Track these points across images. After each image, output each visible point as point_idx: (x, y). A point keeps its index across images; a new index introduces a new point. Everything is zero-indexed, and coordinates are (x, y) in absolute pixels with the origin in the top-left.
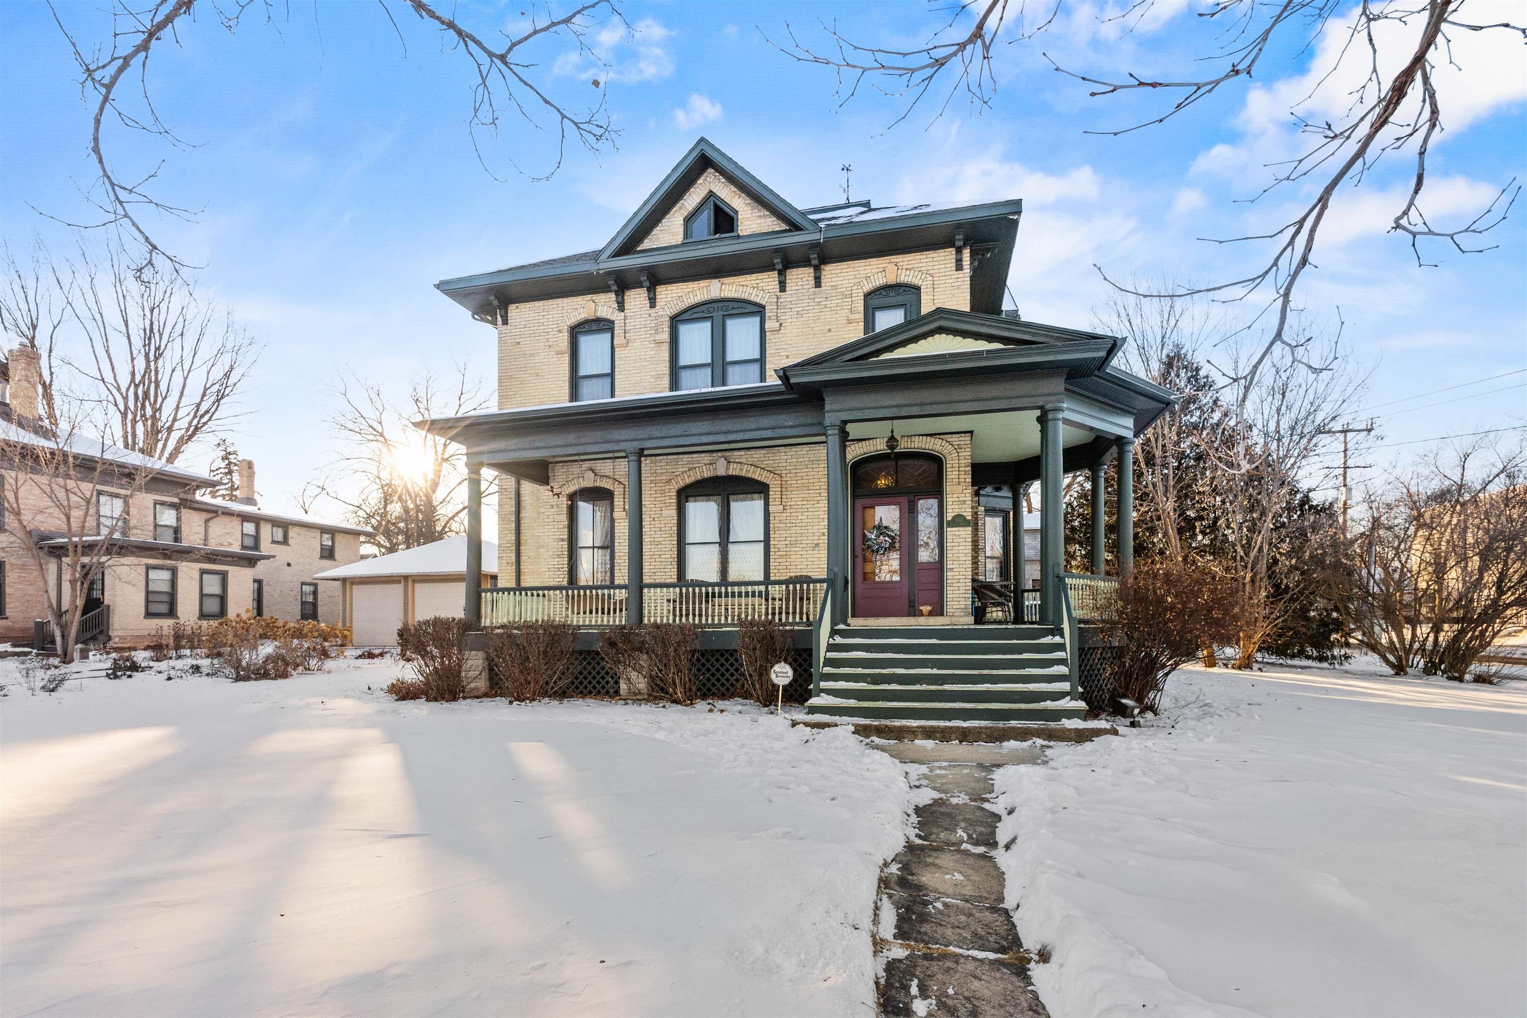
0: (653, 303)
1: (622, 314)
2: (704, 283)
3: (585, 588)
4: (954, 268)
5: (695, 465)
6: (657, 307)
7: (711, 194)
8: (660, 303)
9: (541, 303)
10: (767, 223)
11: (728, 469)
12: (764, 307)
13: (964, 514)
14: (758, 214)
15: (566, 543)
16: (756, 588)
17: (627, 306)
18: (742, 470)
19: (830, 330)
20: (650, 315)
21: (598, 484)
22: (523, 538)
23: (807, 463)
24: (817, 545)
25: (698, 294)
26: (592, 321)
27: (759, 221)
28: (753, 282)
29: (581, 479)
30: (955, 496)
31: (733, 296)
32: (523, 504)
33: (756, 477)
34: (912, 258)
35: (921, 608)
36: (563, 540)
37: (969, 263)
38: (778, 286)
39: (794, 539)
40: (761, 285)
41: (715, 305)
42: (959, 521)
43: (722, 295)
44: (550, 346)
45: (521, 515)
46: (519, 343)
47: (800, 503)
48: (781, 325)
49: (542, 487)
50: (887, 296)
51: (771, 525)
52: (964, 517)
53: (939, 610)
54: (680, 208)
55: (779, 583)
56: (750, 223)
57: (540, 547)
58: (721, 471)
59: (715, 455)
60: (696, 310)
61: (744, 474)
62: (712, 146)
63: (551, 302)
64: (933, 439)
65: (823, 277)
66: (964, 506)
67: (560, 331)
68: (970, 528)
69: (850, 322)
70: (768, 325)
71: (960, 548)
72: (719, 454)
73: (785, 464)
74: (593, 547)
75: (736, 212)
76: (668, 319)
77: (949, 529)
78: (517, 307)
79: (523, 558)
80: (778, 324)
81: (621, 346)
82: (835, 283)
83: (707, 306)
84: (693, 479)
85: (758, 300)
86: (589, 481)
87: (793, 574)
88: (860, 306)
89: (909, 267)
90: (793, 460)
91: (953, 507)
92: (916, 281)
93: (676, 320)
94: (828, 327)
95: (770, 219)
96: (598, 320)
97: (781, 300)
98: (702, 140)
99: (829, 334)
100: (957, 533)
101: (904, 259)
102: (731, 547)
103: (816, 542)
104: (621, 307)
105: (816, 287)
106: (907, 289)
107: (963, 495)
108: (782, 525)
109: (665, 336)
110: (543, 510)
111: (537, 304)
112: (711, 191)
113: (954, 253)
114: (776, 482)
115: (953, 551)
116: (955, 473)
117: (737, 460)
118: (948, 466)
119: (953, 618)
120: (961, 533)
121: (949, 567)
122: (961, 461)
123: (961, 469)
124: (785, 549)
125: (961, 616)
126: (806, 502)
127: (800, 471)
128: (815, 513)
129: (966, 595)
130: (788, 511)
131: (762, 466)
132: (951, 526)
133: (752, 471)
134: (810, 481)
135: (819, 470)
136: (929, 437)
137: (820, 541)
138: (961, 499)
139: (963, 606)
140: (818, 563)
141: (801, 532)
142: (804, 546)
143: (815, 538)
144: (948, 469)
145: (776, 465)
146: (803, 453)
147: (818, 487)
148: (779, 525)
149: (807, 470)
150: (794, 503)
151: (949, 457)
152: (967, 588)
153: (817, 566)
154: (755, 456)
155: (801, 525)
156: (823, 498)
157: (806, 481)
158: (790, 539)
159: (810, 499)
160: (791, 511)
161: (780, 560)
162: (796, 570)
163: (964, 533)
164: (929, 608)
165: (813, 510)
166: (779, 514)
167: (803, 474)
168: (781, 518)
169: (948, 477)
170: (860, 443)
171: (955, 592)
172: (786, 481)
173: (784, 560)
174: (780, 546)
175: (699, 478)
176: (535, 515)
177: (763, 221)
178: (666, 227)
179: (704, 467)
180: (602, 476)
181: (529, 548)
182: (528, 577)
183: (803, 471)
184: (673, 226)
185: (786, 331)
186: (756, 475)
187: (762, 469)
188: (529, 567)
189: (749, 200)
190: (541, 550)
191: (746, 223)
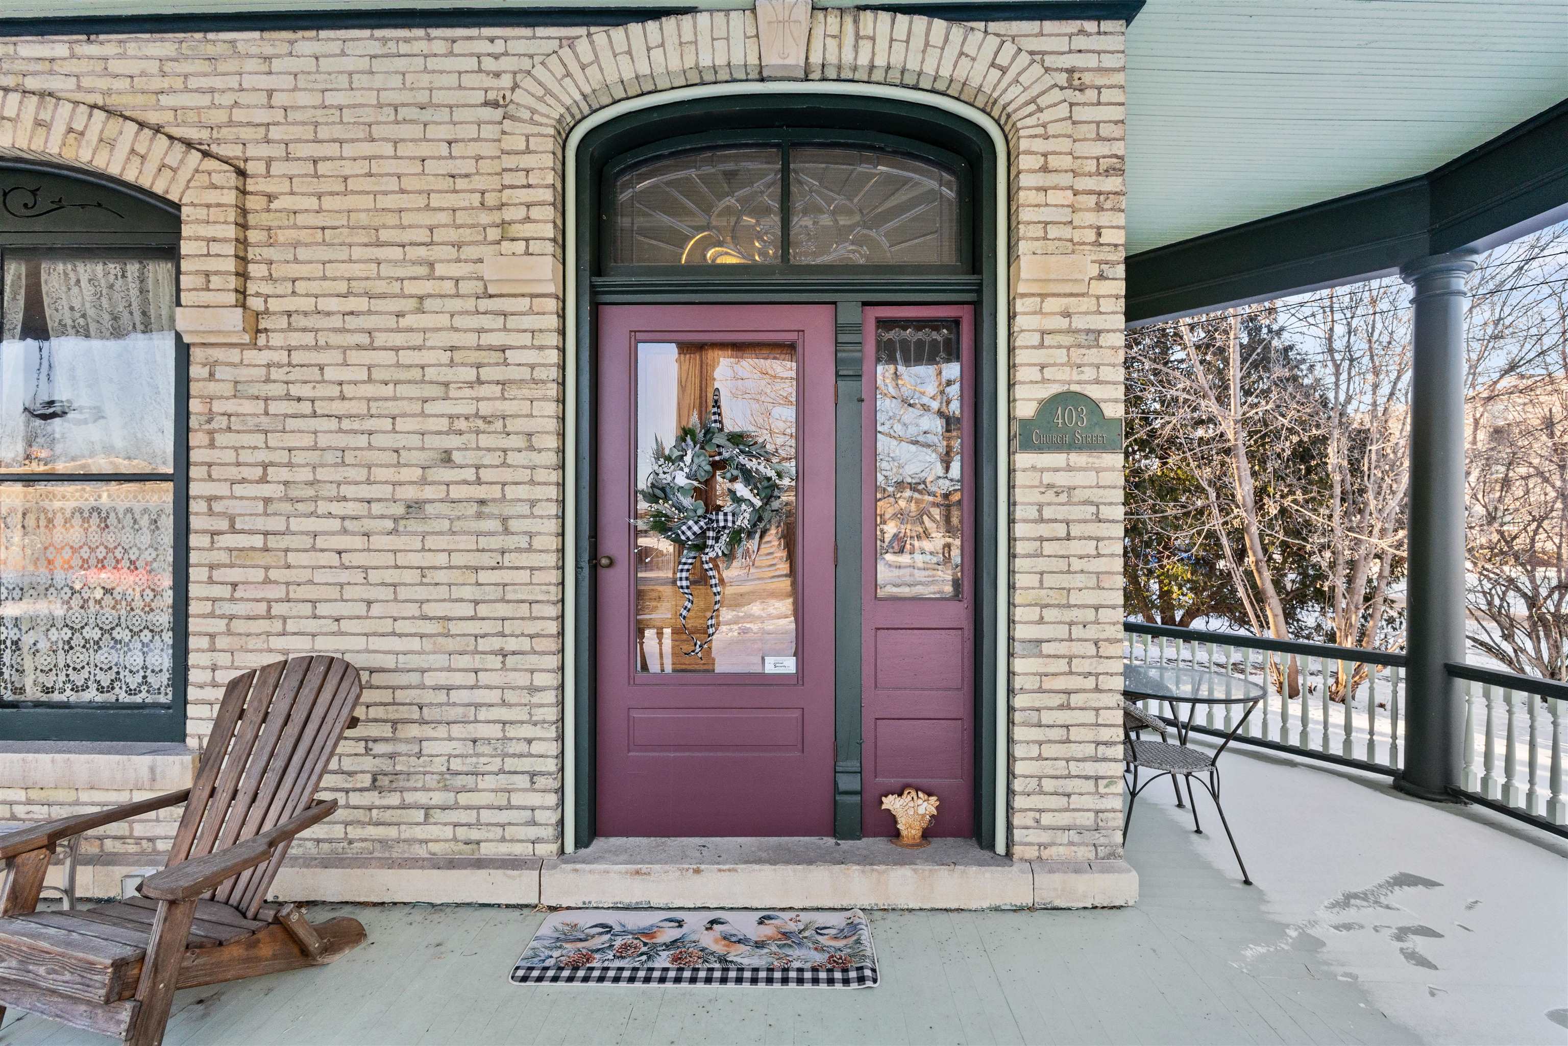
13: (1094, 392)
18: (39, 123)
23: (368, 115)
24: (414, 507)
30: (1052, 304)
39: (305, 474)
42: (1064, 423)
47: (333, 304)
51: (195, 405)
52: (1094, 406)
53: (973, 824)
66: (1093, 355)
68: (1118, 459)
71: (1075, 547)
73: (262, 116)
77: (1023, 460)
90: (303, 99)
91: (1039, 356)
100: (1061, 479)
103: (410, 493)
108: (248, 407)
114: (212, 197)
115: (1042, 564)
116: (1054, 197)
117: (31, 83)
118: (1025, 162)
119: (1043, 879)
120: (1078, 479)
121: (1021, 632)
122: (1083, 149)
123: (1083, 183)
124: (260, 523)
125: (1077, 868)
126: (361, 304)
127: (332, 150)
128: (407, 357)
129: (1103, 769)
130: (277, 339)
131: (153, 118)
132: (1028, 445)
133: (93, 135)
134: (385, 202)
135: (424, 150)
136: (939, 25)
137: (429, 492)
138: (1079, 323)
139: (1087, 819)
140: (421, 593)
141: (342, 441)
142: (351, 508)
143: (408, 474)
144: (1025, 180)
145: (220, 116)
146: (349, 64)
147: (422, 235)
148: (230, 406)
149: (367, 149)
150: (306, 304)
151: (1027, 125)
152: (1105, 734)
153: (412, 610)
154: (115, 66)
155: (338, 407)
156: (448, 287)
157: (366, 202)
158: (284, 474)
159: (380, 287)
160: (295, 339)
161: (235, 575)
162: (311, 625)
163: (1090, 478)
164: (927, 806)
165: (398, 339)
166: (234, 355)
167: (349, 168)
168: (244, 374)
169: (1025, 215)
170: (618, 33)
171: (1049, 751)
172: (270, 197)
173: (259, 575)
174: (236, 507)
183: (348, 149)
186: (117, 156)
187: (147, 128)
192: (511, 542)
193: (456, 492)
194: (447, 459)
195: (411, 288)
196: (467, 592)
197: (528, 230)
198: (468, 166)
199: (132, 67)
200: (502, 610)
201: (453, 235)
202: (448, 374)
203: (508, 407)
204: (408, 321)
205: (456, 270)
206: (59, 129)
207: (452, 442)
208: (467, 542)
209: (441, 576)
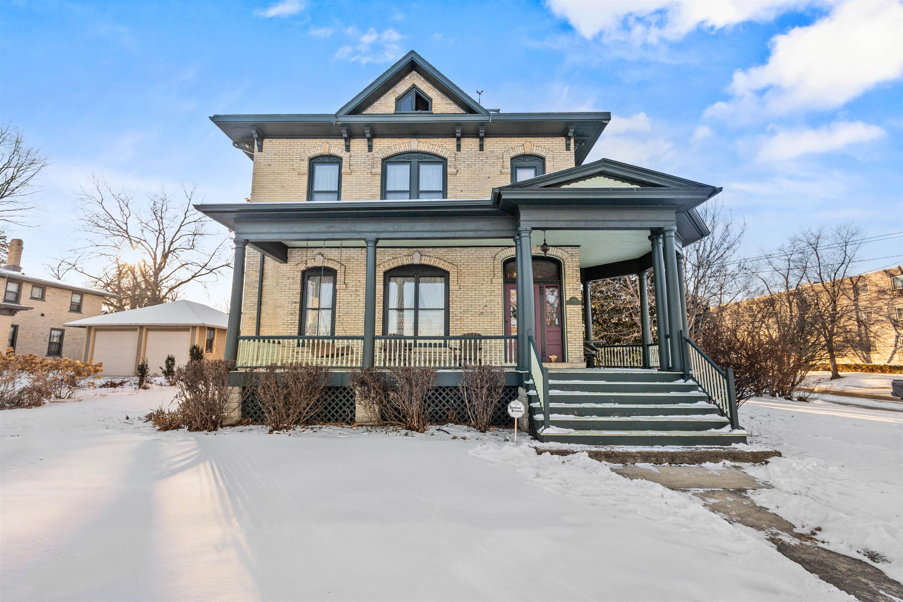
0: (370, 148)
1: (348, 154)
2: (405, 140)
3: (309, 338)
4: (567, 149)
5: (397, 256)
6: (374, 152)
8: (375, 149)
10: (452, 108)
11: (421, 259)
12: (446, 160)
13: (577, 297)
14: (445, 102)
15: (298, 305)
16: (438, 341)
18: (430, 260)
19: (489, 178)
20: (368, 156)
21: (325, 265)
22: (264, 300)
23: (475, 259)
24: (482, 313)
25: (402, 146)
26: (326, 156)
27: (446, 106)
28: (439, 143)
29: (313, 260)
30: (570, 285)
31: (426, 150)
32: (265, 276)
33: (440, 266)
34: (539, 140)
35: (550, 357)
36: (296, 303)
37: (573, 147)
38: (456, 148)
39: (466, 308)
40: (445, 145)
41: (413, 155)
42: (573, 301)
43: (419, 149)
44: (293, 169)
45: (264, 283)
47: (470, 285)
48: (457, 171)
49: (282, 264)
50: (524, 161)
51: (450, 299)
52: (577, 299)
53: (562, 359)
54: (393, 92)
55: (455, 338)
56: (440, 106)
57: (278, 307)
58: (416, 261)
59: (411, 249)
60: (400, 156)
61: (432, 263)
62: (420, 57)
64: (556, 249)
65: (484, 145)
66: (576, 292)
67: (302, 160)
68: (581, 306)
69: (502, 174)
70: (449, 170)
71: (575, 318)
72: (415, 249)
73: (460, 259)
74: (319, 309)
75: (431, 100)
76: (381, 160)
77: (567, 306)
79: (263, 315)
80: (455, 170)
81: (347, 174)
82: (492, 150)
83: (408, 155)
84: (396, 265)
85: (442, 154)
86: (319, 262)
87: (466, 332)
88: (508, 164)
89: (538, 145)
90: (466, 257)
91: (569, 292)
92: (543, 154)
93: (386, 161)
94: (488, 175)
95: (453, 106)
96: (330, 156)
97: (458, 156)
98: (411, 51)
99: (489, 181)
100: (573, 309)
101: (536, 140)
102: (420, 313)
103: (481, 311)
104: (348, 149)
105: (480, 151)
106: (537, 158)
107: (575, 285)
108: (458, 299)
109: (379, 170)
110: (281, 281)
111: (286, 141)
112: (414, 85)
113: (565, 140)
114: (454, 270)
115: (571, 321)
116: (570, 271)
117: (428, 255)
118: (566, 266)
119: (573, 364)
120: (575, 309)
121: (568, 330)
122: (574, 264)
123: (574, 269)
124: (460, 315)
125: (577, 363)
126: (474, 285)
127: (470, 264)
128: (480, 292)
129: (580, 349)
130: (462, 290)
131: (444, 259)
132: (568, 304)
133: (437, 262)
134: (477, 271)
135: (483, 264)
136: (553, 248)
137: (484, 311)
138: (574, 287)
139: (578, 356)
140: (483, 325)
141: (471, 304)
142: (473, 313)
143: (481, 308)
144: (566, 268)
145: (454, 259)
146: (472, 252)
147: (482, 275)
148: (456, 299)
149: (474, 263)
150: (466, 285)
151: (566, 261)
152: (581, 344)
153: (482, 327)
154: (439, 253)
155: (471, 299)
156: (486, 282)
157: (475, 271)
158: (463, 308)
159: (477, 282)
160: (464, 289)
161: (456, 322)
162: (467, 330)
163: (577, 309)
164: (555, 357)
165: (479, 289)
166: (456, 292)
167: (472, 266)
168: (457, 294)
169: (566, 273)
170: (510, 249)
171: (573, 347)
172: (461, 270)
173: (459, 322)
174: (456, 313)
175: (400, 264)
176: (275, 284)
177: (449, 106)
178: (383, 102)
179: (404, 257)
180: (328, 259)
181: (268, 307)
182: (266, 329)
183: (472, 264)
184: (387, 103)
185: (461, 175)
186: (441, 265)
187: (444, 261)
188: (267, 321)
189: (439, 93)
190: (278, 309)
191: (437, 106)
192: (495, 318)
193: (488, 311)
194: (486, 306)
195: (481, 282)
196: (490, 325)
197: (498, 275)
198: (489, 266)
199: (441, 253)
200: (495, 327)
201: (486, 275)
202: (486, 294)
203: (495, 299)
204: (481, 287)
205: (487, 280)
206: (433, 261)
207: (487, 304)
208: (489, 318)
209: (486, 323)
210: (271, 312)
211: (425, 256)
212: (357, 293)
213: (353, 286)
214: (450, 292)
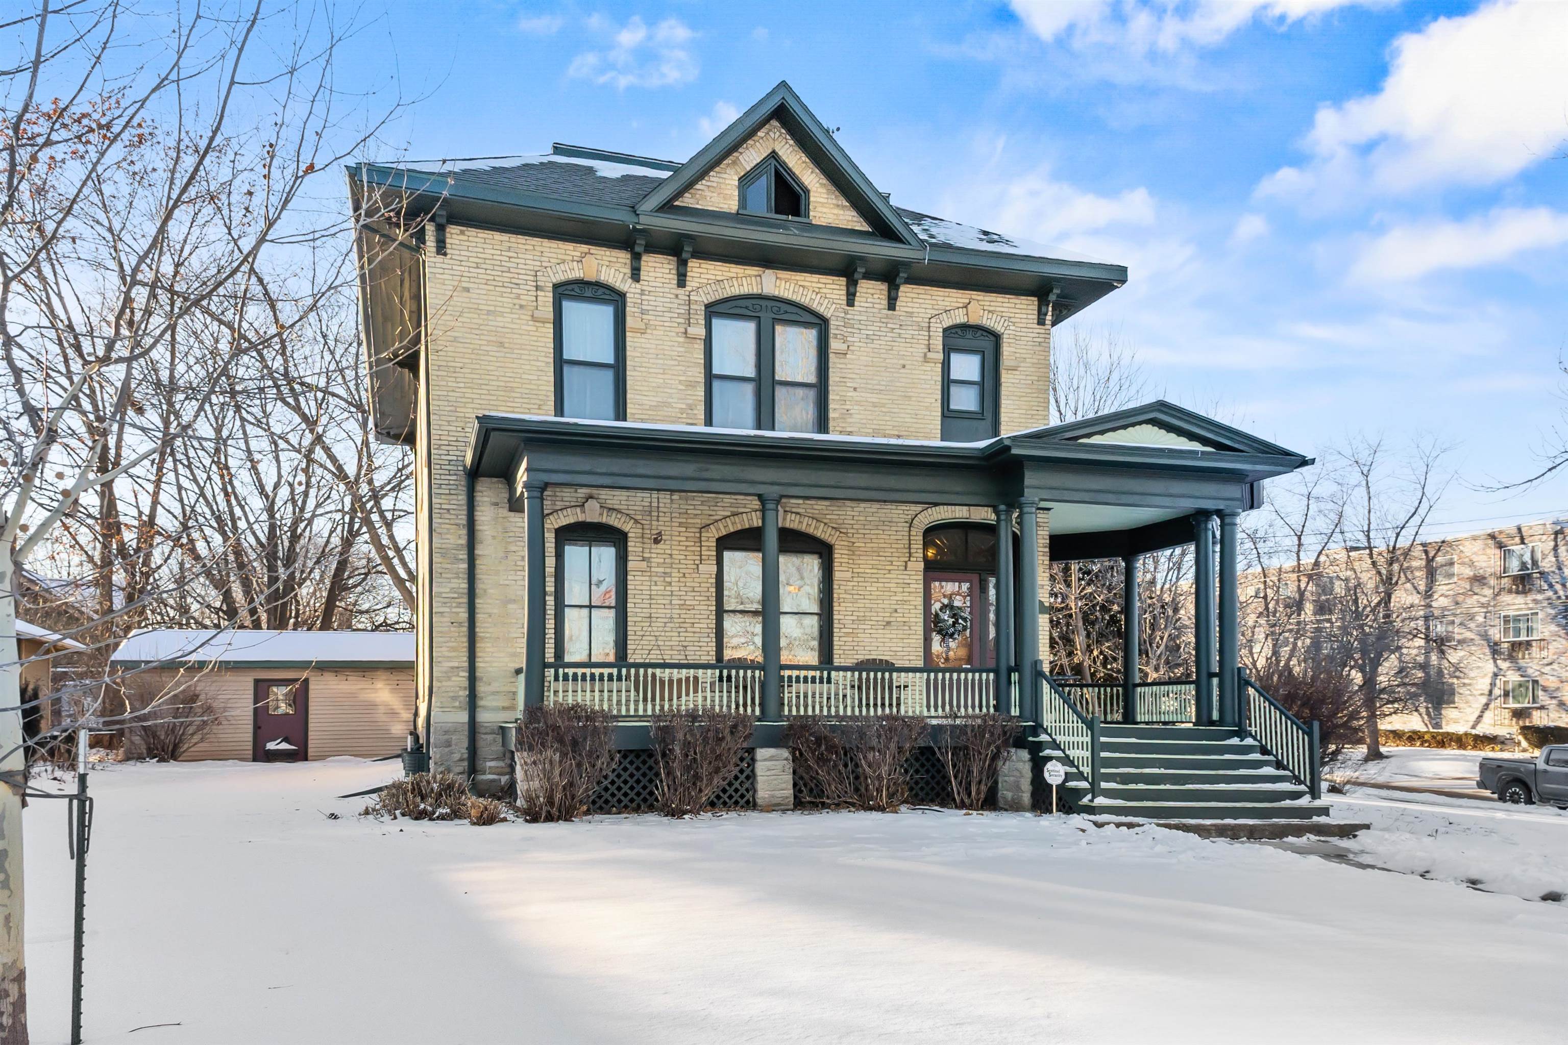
0: (681, 279)
1: (638, 286)
2: (753, 271)
4: (1036, 321)
5: (740, 510)
6: (688, 288)
7: (774, 155)
8: (691, 284)
9: (505, 237)
10: (849, 218)
11: (783, 519)
12: (826, 321)
14: (834, 202)
15: (550, 599)
16: (811, 674)
17: (643, 275)
18: (800, 522)
19: (904, 367)
20: (677, 296)
21: (604, 519)
22: (480, 586)
23: (877, 523)
25: (745, 283)
26: (589, 283)
27: (836, 211)
28: (814, 285)
29: (578, 510)
31: (790, 297)
32: (479, 536)
33: (818, 534)
34: (994, 299)
38: (845, 298)
39: (862, 614)
40: (825, 291)
41: (764, 303)
43: (776, 292)
44: (521, 306)
45: (477, 552)
46: (467, 290)
47: (869, 571)
48: (847, 348)
49: (512, 514)
50: (963, 337)
51: (835, 595)
54: (734, 163)
56: (825, 210)
60: (740, 303)
61: (803, 528)
62: (797, 98)
63: (521, 239)
65: (898, 298)
67: (542, 288)
69: (926, 359)
70: (835, 345)
73: (852, 522)
74: (590, 607)
75: (807, 191)
78: (462, 233)
79: (480, 617)
80: (844, 347)
81: (636, 330)
82: (911, 310)
83: (754, 302)
84: (738, 527)
85: (821, 310)
86: (592, 514)
87: (860, 658)
88: (938, 342)
89: (991, 309)
90: (862, 518)
92: (999, 328)
94: (902, 362)
95: (848, 213)
96: (598, 285)
97: (849, 316)
98: (784, 84)
99: (902, 371)
101: (987, 298)
102: (778, 619)
103: (887, 619)
104: (636, 275)
105: (889, 309)
106: (985, 334)
108: (847, 596)
110: (514, 548)
111: (498, 236)
112: (774, 151)
114: (841, 543)
117: (794, 510)
124: (851, 626)
126: (875, 571)
127: (868, 532)
128: (886, 585)
130: (855, 579)
131: (825, 521)
133: (813, 526)
134: (881, 545)
135: (890, 533)
137: (892, 620)
140: (890, 645)
141: (871, 606)
142: (873, 623)
143: (887, 615)
145: (841, 521)
146: (873, 511)
147: (889, 554)
148: (844, 596)
149: (876, 532)
150: (862, 571)
153: (888, 649)
154: (816, 507)
155: (870, 597)
156: (896, 568)
157: (876, 545)
158: (857, 614)
159: (880, 567)
160: (860, 579)
161: (844, 639)
162: (864, 653)
165: (884, 580)
166: (844, 583)
167: (872, 536)
168: (846, 588)
170: (937, 508)
172: (854, 543)
173: (850, 639)
174: (844, 622)
175: (747, 526)
176: (502, 554)
177: (841, 212)
178: (715, 184)
179: (753, 513)
180: (610, 509)
181: (490, 601)
182: (488, 645)
183: (872, 532)
184: (723, 186)
185: (854, 357)
186: (820, 532)
187: (825, 524)
188: (490, 630)
189: (825, 181)
190: (510, 606)
191: (820, 209)
192: (910, 632)
193: (898, 620)
194: (896, 611)
195: (888, 567)
196: (901, 644)
197: (915, 555)
198: (900, 537)
199: (819, 507)
201: (897, 555)
202: (895, 590)
203: (910, 599)
204: (887, 576)
205: (898, 563)
206: (805, 524)
207: (897, 607)
208: (900, 632)
209: (895, 640)
210: (495, 611)
211: (792, 513)
212: (668, 579)
213: (658, 564)
214: (835, 583)
